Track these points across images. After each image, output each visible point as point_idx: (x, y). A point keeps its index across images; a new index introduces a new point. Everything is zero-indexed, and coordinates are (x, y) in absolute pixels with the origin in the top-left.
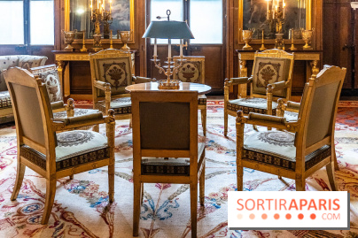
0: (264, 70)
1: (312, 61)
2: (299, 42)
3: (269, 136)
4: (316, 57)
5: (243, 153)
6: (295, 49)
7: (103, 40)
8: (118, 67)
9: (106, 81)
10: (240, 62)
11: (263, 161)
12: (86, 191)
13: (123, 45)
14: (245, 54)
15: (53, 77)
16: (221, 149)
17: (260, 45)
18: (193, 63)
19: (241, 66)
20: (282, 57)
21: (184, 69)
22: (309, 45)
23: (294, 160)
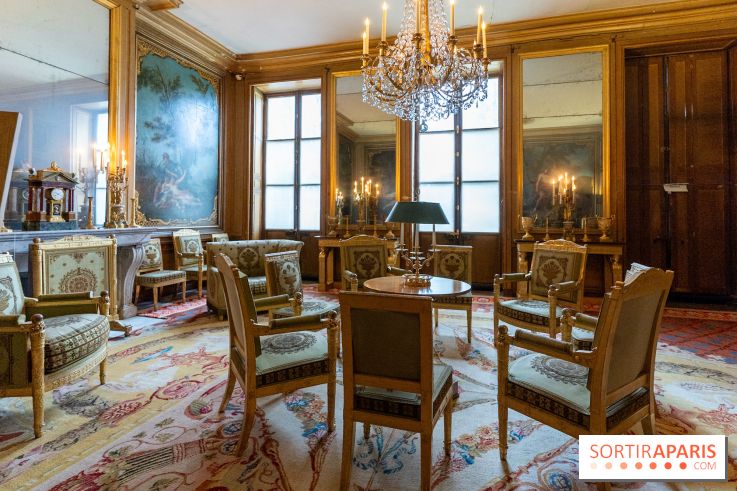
0: (546, 266)
1: (612, 256)
2: (594, 231)
3: (548, 364)
4: (617, 251)
5: (507, 387)
6: (589, 240)
7: (369, 226)
8: (371, 256)
9: (357, 272)
10: (519, 254)
11: (537, 404)
12: (307, 409)
13: (387, 231)
14: (524, 245)
15: (292, 265)
16: (488, 364)
17: (544, 235)
18: (457, 253)
19: (520, 259)
20: (570, 250)
21: (447, 261)
22: (607, 235)
23: (588, 413)
